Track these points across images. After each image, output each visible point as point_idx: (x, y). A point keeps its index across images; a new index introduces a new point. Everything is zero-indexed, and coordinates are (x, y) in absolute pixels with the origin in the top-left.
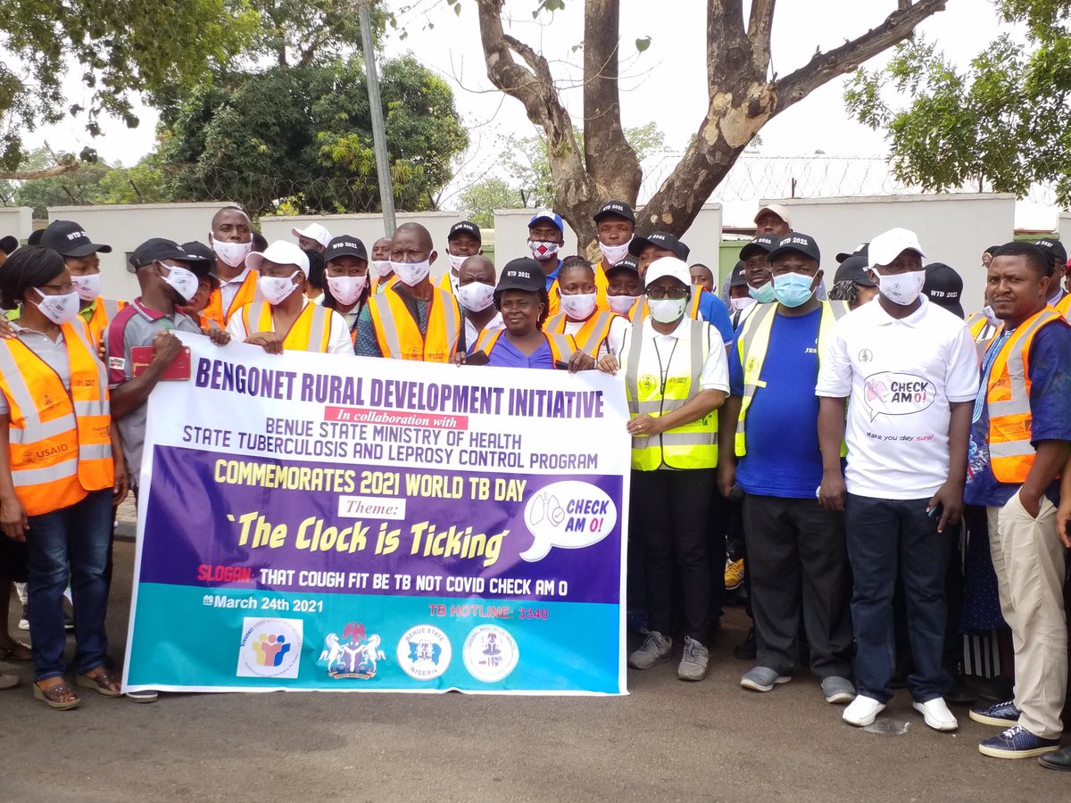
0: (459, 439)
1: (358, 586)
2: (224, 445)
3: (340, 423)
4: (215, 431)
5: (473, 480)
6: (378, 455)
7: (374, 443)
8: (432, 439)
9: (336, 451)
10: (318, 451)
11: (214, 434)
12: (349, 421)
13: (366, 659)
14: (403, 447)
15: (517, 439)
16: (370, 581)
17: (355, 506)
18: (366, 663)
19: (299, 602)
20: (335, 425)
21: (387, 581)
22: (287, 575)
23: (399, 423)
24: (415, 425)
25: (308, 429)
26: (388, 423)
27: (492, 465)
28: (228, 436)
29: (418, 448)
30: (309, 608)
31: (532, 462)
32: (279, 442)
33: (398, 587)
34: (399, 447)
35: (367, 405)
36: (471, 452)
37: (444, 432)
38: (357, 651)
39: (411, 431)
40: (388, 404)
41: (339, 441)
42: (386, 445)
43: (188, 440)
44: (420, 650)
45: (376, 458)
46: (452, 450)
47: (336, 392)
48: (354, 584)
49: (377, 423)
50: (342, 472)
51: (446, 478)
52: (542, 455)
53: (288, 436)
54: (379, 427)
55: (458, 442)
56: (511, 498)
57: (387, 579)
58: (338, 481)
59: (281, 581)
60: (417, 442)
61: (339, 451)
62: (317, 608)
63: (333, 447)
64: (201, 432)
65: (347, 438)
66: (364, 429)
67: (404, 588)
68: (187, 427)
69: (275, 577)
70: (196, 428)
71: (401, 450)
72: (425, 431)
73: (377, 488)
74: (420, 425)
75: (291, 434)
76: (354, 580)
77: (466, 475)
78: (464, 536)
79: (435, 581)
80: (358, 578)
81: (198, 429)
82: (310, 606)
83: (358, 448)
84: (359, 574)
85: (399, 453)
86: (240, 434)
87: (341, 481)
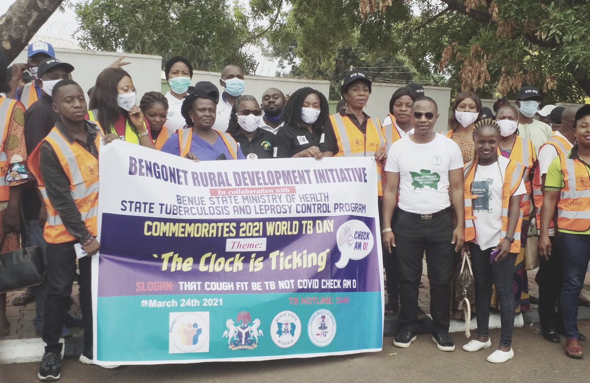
0: (293, 199)
1: (243, 289)
2: (150, 212)
3: (221, 196)
4: (143, 203)
5: (304, 222)
6: (249, 212)
7: (245, 205)
8: (278, 199)
9: (223, 212)
10: (212, 212)
11: (143, 206)
12: (226, 195)
13: (252, 336)
14: (262, 206)
15: (326, 195)
16: (250, 286)
17: (236, 245)
18: (252, 338)
19: (206, 299)
20: (218, 198)
21: (260, 286)
22: (197, 285)
23: (256, 193)
24: (265, 193)
25: (202, 201)
26: (249, 194)
27: (314, 212)
28: (152, 206)
29: (271, 206)
30: (213, 303)
31: (335, 208)
32: (186, 209)
33: (267, 289)
34: (260, 206)
35: (234, 186)
36: (302, 205)
37: (284, 196)
38: (246, 330)
39: (264, 196)
40: (246, 184)
41: (223, 206)
42: (252, 205)
43: (125, 210)
44: (284, 327)
45: (247, 213)
46: (291, 205)
47: (213, 181)
48: (240, 288)
49: (243, 194)
50: (228, 224)
51: (289, 222)
52: (340, 204)
53: (191, 206)
54: (245, 196)
55: (293, 201)
56: (327, 230)
57: (259, 285)
58: (226, 230)
59: (193, 288)
60: (270, 202)
61: (225, 211)
62: (219, 303)
63: (220, 209)
64: (133, 205)
65: (227, 203)
66: (236, 198)
67: (272, 288)
68: (123, 201)
69: (189, 286)
70: (129, 202)
71: (262, 207)
72: (272, 196)
73: (249, 232)
74: (269, 193)
75: (193, 204)
76: (240, 286)
77: (300, 219)
78: (302, 255)
79: (290, 283)
80: (242, 285)
81: (131, 202)
82: (214, 302)
83: (236, 209)
84: (242, 283)
85: (261, 209)
86: (160, 204)
87: (228, 230)
